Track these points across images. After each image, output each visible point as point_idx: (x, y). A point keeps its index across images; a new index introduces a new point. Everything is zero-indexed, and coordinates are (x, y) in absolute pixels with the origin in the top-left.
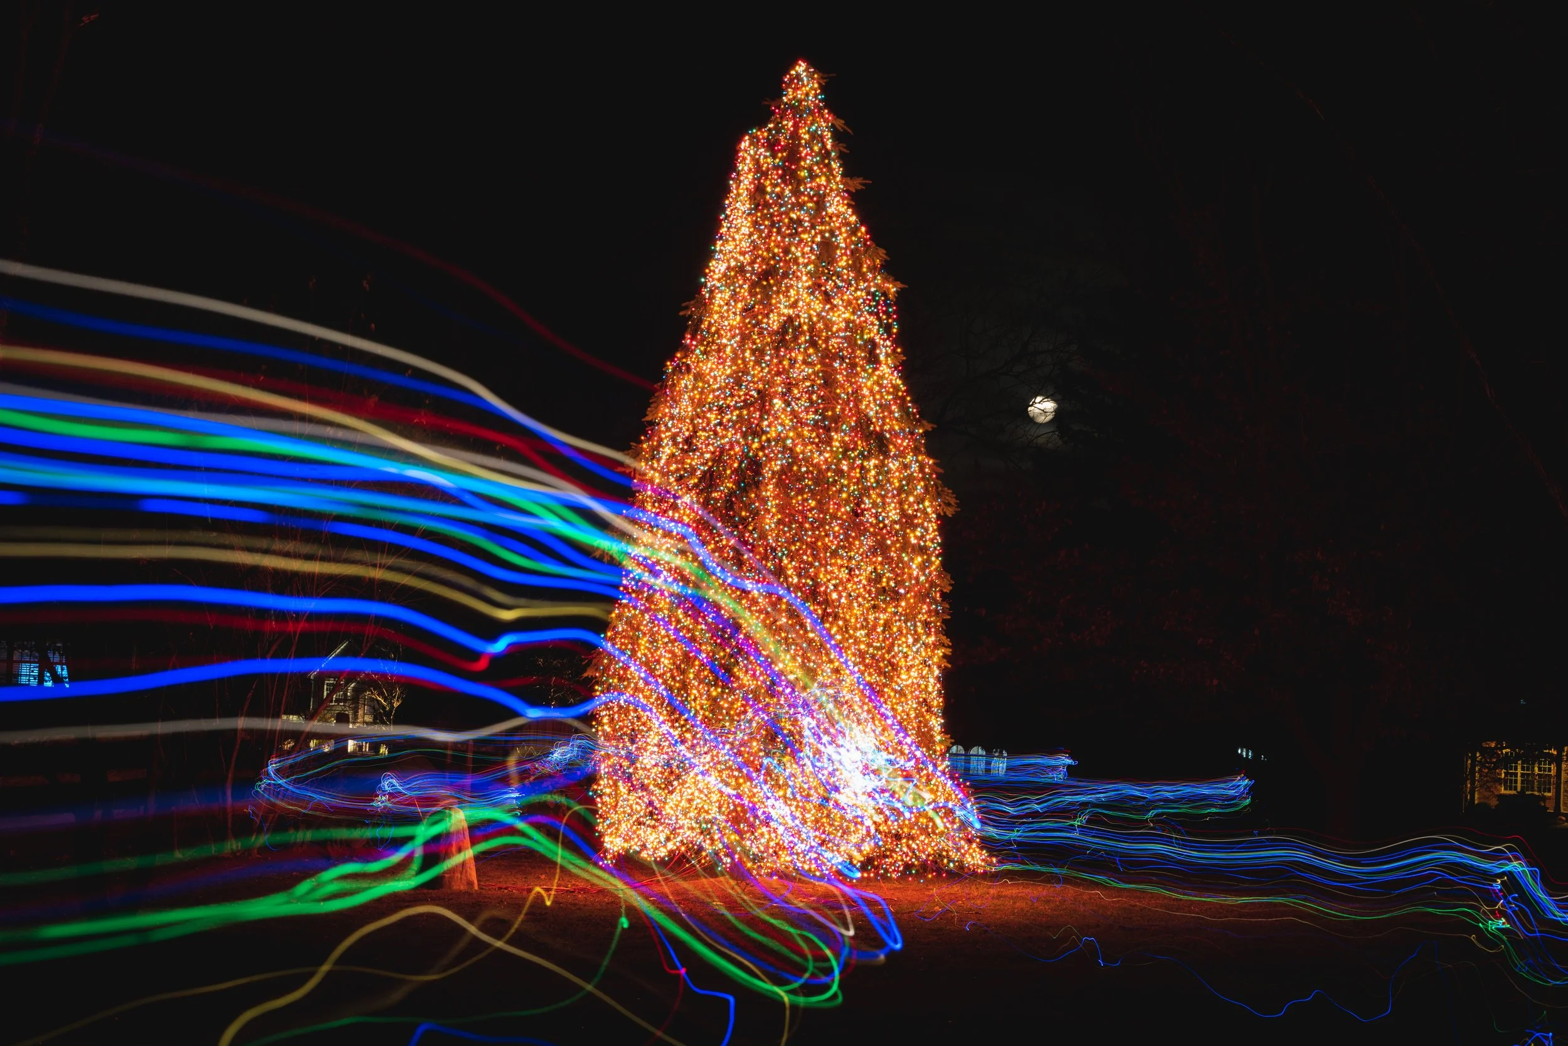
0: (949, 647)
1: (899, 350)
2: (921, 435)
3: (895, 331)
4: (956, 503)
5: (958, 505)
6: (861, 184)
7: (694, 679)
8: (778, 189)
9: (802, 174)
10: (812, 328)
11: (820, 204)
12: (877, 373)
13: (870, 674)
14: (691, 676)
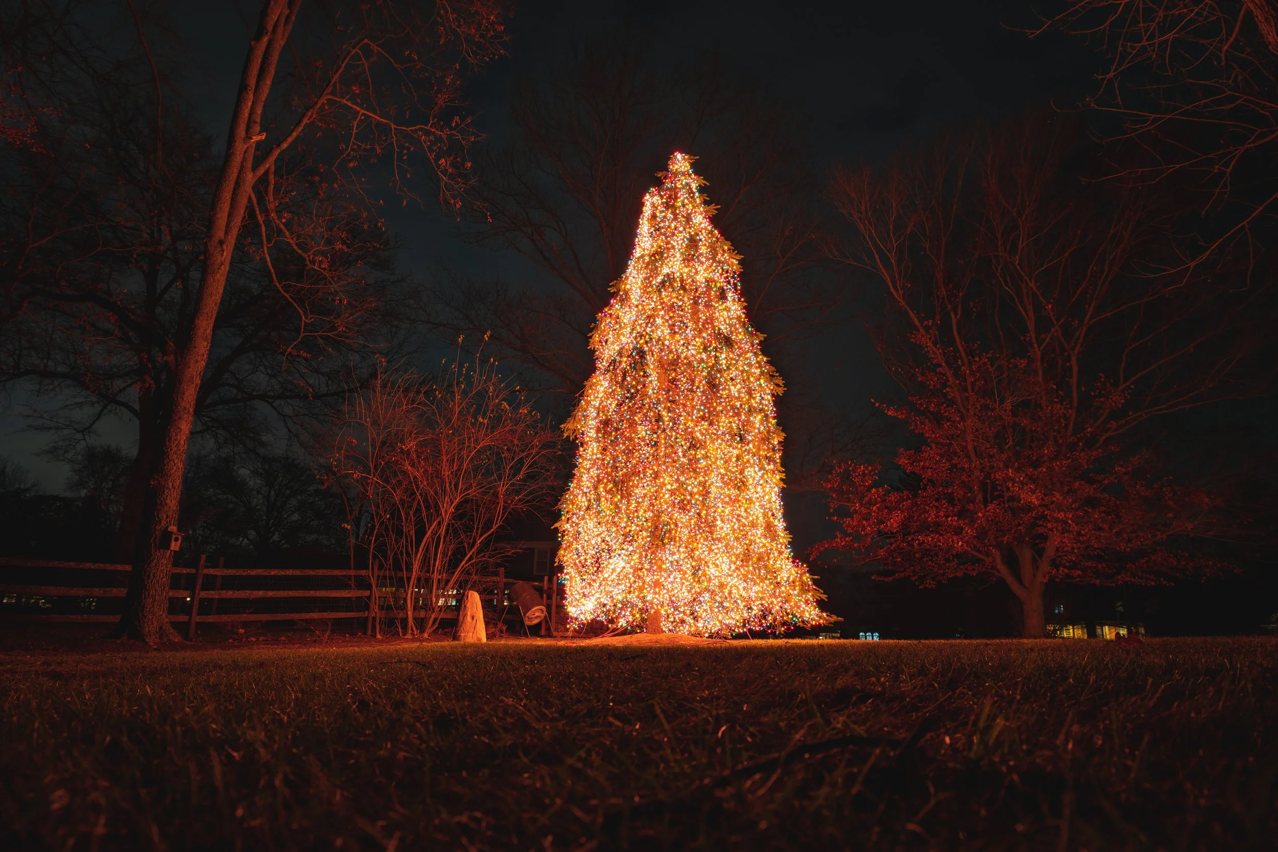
0: (783, 472)
1: (742, 299)
2: (757, 344)
3: (739, 288)
4: (783, 384)
5: (785, 385)
6: (716, 209)
7: (603, 491)
8: (664, 214)
9: (678, 204)
10: (682, 280)
11: (688, 218)
12: (725, 304)
13: (729, 489)
14: (602, 489)
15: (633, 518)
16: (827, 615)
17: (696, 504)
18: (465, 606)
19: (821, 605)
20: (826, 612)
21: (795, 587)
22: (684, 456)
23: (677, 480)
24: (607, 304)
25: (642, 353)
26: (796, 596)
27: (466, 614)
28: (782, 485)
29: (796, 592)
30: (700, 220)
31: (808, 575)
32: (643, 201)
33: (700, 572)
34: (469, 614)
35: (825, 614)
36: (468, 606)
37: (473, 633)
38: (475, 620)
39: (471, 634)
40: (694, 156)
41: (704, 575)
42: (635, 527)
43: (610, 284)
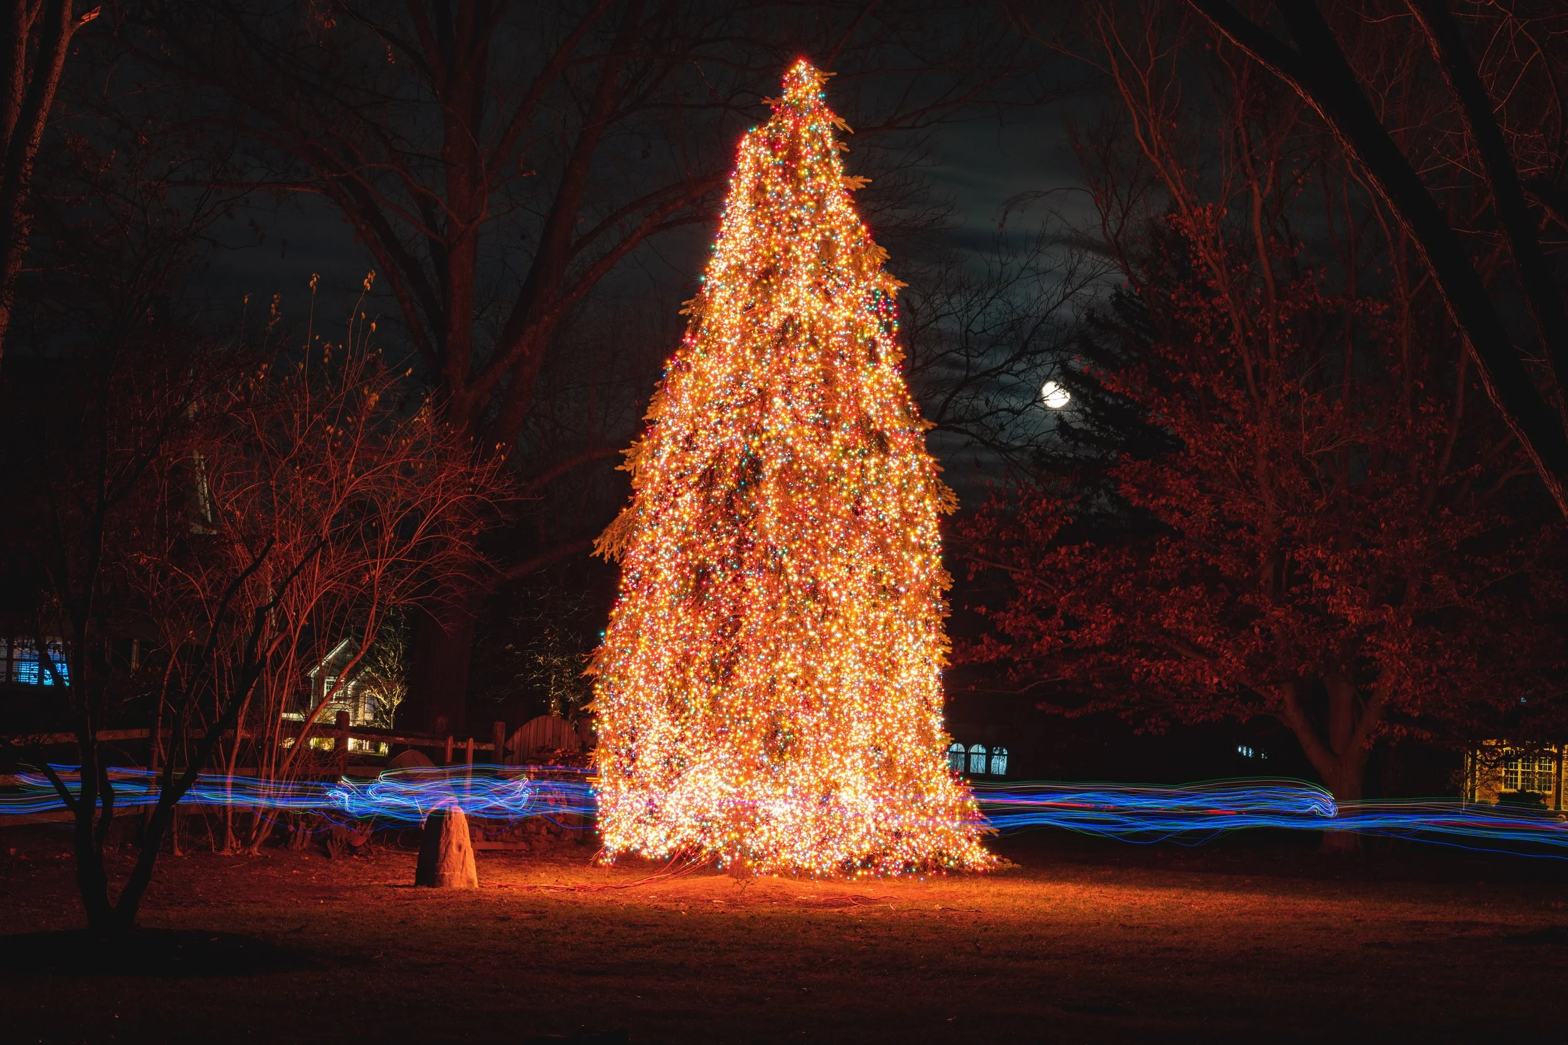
0: (949, 645)
1: (900, 349)
2: (921, 433)
3: (895, 329)
4: (957, 502)
5: (959, 504)
6: (862, 183)
7: (694, 677)
8: (778, 188)
9: (803, 173)
10: (812, 327)
11: (820, 203)
12: (877, 372)
13: (871, 673)
14: (692, 674)
15: (739, 720)
16: (998, 859)
17: (828, 700)
18: (448, 830)
19: (987, 841)
20: (997, 855)
21: (954, 815)
22: (814, 628)
23: (803, 665)
24: (678, 343)
25: (755, 464)
26: (956, 830)
27: (450, 842)
28: (945, 662)
29: (956, 825)
30: (837, 205)
31: (973, 797)
32: (738, 147)
33: (832, 801)
34: (454, 841)
35: (995, 858)
36: (452, 828)
37: (462, 871)
38: (463, 850)
39: (459, 873)
40: (828, 71)
41: (837, 804)
42: (741, 733)
43: (684, 303)
